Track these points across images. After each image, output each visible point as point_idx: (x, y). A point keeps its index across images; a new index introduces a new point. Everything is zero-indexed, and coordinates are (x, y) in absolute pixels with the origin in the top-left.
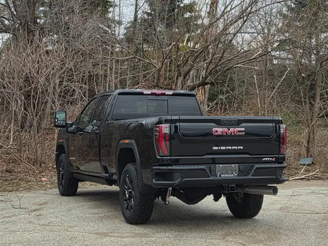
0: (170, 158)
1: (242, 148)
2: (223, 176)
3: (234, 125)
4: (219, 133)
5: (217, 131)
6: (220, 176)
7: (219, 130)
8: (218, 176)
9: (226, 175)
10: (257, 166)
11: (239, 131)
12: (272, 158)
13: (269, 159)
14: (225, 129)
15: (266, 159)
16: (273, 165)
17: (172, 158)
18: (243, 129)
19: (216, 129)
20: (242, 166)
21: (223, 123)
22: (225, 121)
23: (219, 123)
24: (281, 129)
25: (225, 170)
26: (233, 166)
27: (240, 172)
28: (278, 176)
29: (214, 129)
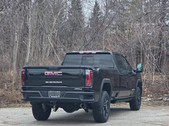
1: (61, 82)
2: (52, 97)
3: (56, 70)
4: (48, 74)
5: (47, 73)
6: (50, 97)
7: (48, 73)
8: (49, 96)
9: (54, 97)
10: (67, 92)
11: (58, 73)
12: (80, 88)
13: (78, 89)
15: (77, 89)
17: (26, 86)
18: (62, 72)
19: (47, 72)
23: (48, 69)
24: (86, 72)
25: (53, 94)
26: (57, 92)
27: (62, 95)
28: (80, 99)
29: (46, 72)
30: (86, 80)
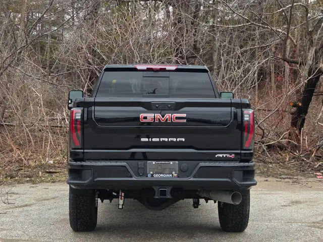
0: (82, 151)
1: (183, 140)
2: (156, 176)
3: (171, 110)
4: (148, 120)
5: (145, 118)
6: (152, 176)
7: (149, 116)
8: (149, 176)
9: (162, 175)
10: (202, 164)
11: (177, 118)
12: (231, 154)
13: (225, 155)
14: (158, 116)
15: (221, 155)
16: (232, 164)
17: (85, 151)
18: (185, 115)
19: (145, 115)
20: (185, 164)
21: (154, 107)
22: (157, 104)
23: (149, 107)
24: (245, 116)
25: (159, 168)
26: (171, 163)
27: (182, 172)
28: (235, 180)
29: (142, 115)
30: (245, 134)
